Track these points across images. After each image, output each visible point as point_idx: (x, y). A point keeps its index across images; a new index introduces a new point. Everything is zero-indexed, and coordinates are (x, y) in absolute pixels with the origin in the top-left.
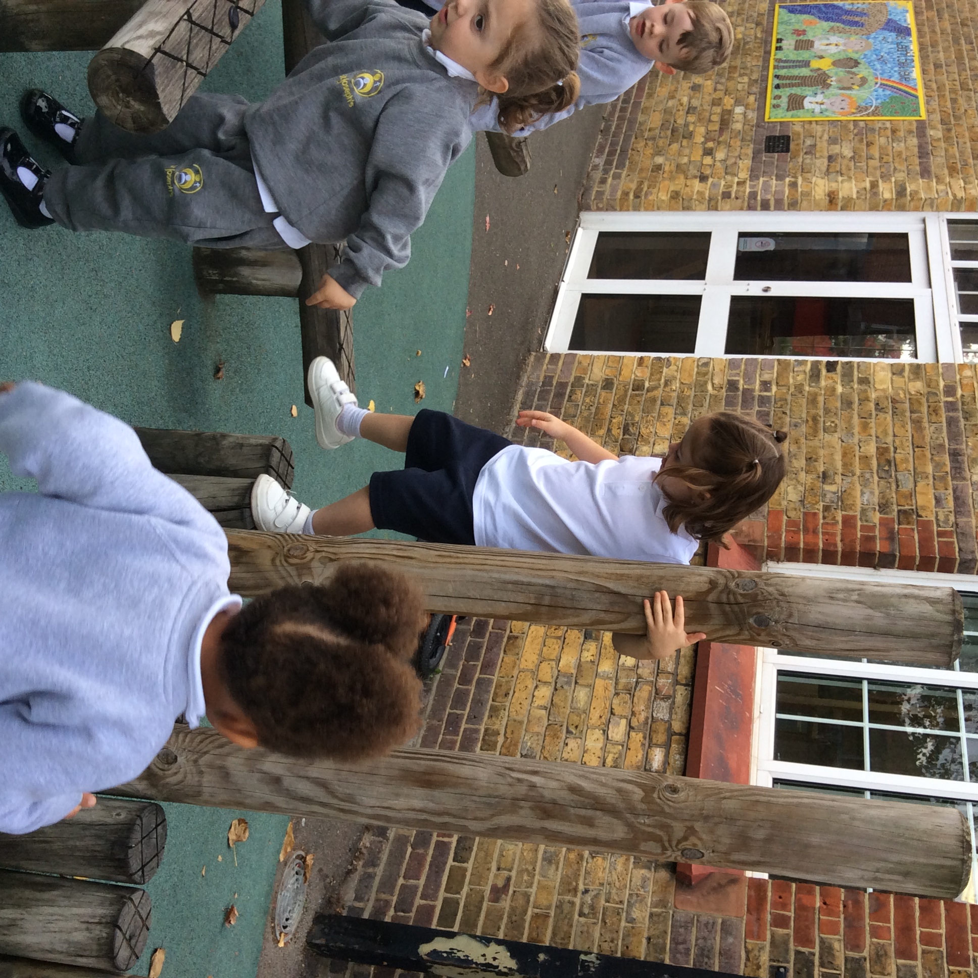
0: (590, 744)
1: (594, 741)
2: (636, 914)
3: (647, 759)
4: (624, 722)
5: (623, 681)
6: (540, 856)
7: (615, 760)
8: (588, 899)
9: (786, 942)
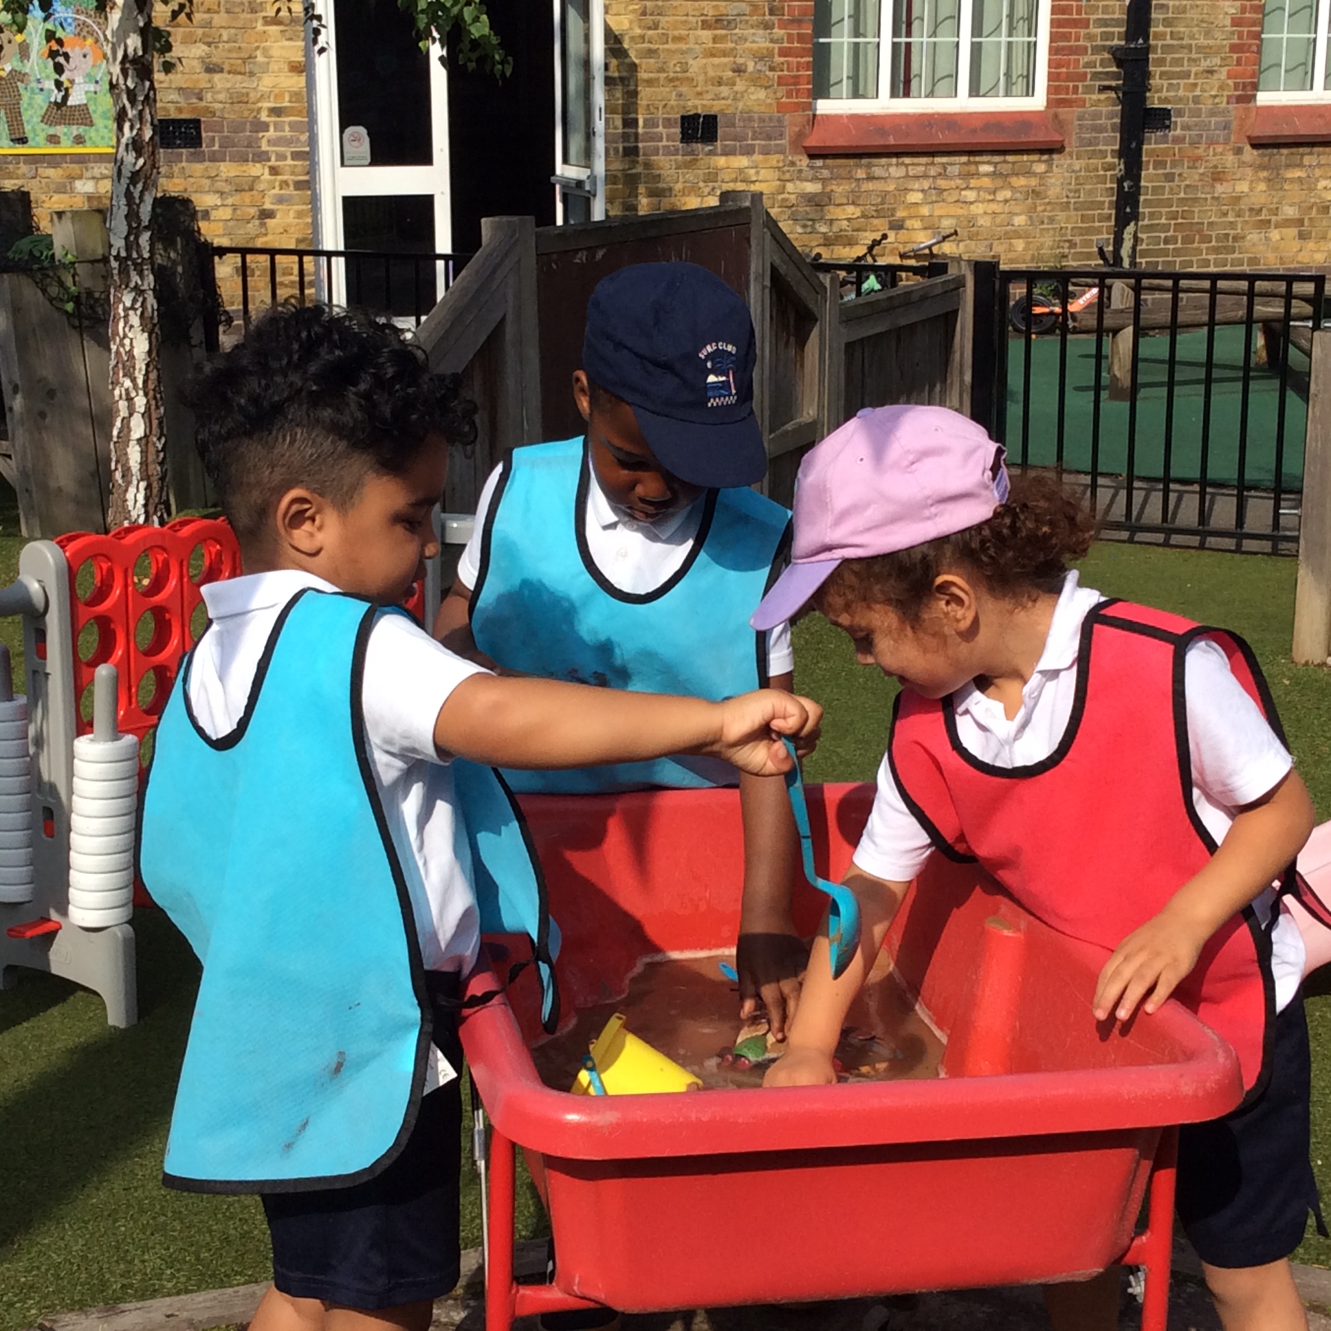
0: (981, 211)
1: (978, 209)
2: (1077, 168)
3: (987, 175)
4: (963, 193)
5: (934, 198)
6: (1050, 226)
7: (990, 194)
8: (1071, 195)
9: (1087, 86)
